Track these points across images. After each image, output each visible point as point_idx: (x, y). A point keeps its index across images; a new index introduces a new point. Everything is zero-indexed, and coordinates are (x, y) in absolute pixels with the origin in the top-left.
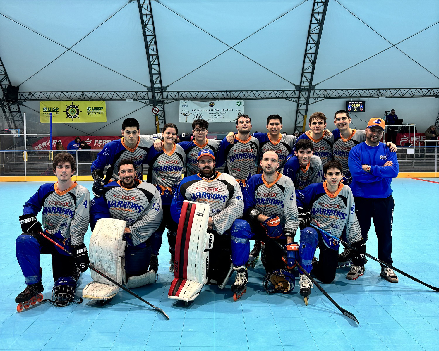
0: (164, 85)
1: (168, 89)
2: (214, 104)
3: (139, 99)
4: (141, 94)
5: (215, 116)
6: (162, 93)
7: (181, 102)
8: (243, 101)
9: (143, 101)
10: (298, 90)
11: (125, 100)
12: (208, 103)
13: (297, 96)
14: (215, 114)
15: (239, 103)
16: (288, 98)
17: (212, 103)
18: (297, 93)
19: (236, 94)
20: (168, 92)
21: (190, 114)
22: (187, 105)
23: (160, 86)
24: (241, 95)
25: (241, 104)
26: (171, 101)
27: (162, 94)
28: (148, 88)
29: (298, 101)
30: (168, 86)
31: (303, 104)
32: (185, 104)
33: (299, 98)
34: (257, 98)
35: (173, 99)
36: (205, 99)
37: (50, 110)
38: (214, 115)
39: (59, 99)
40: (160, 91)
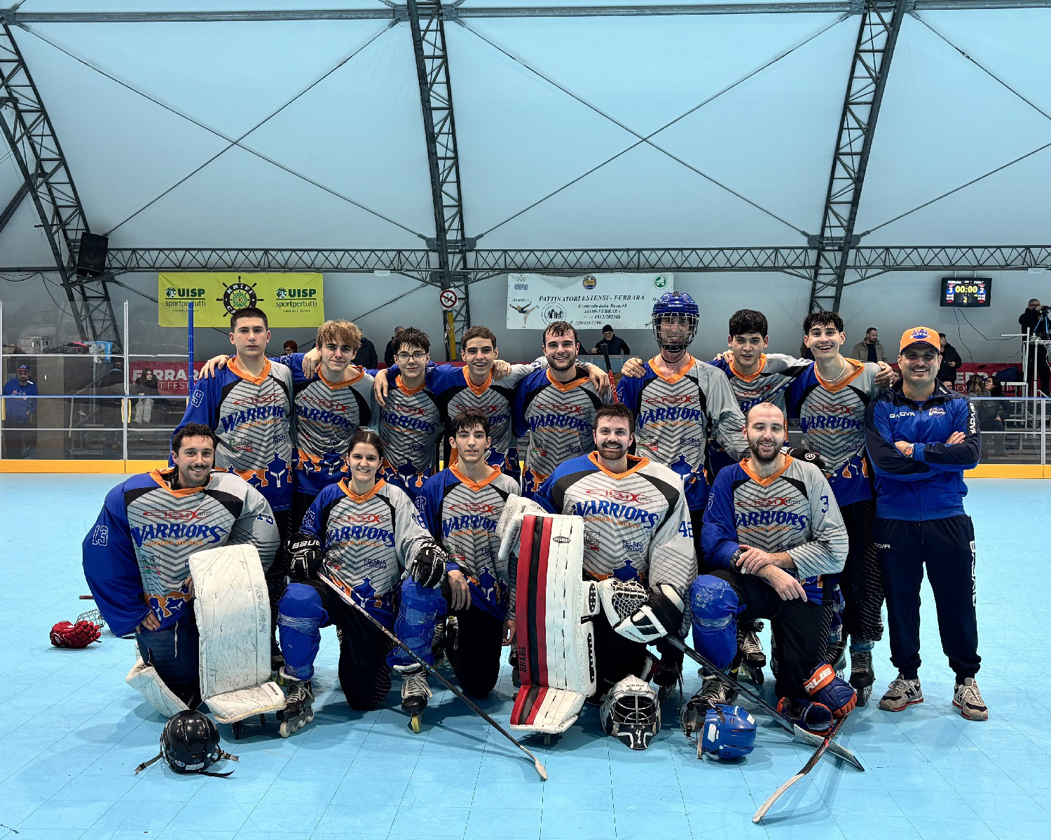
0: (470, 234)
1: (480, 245)
2: (596, 283)
3: (407, 270)
4: (412, 258)
5: (597, 314)
6: (463, 253)
7: (512, 276)
8: (670, 276)
9: (415, 274)
10: (815, 248)
11: (372, 271)
12: (580, 280)
13: (813, 263)
14: (598, 309)
15: (661, 281)
16: (789, 267)
17: (590, 279)
18: (813, 254)
19: (653, 258)
20: (478, 251)
21: (534, 308)
22: (527, 285)
23: (459, 238)
24: (667, 260)
25: (665, 283)
26: (487, 275)
27: (464, 259)
28: (428, 240)
29: (815, 278)
30: (481, 236)
31: (827, 285)
32: (521, 283)
33: (817, 267)
34: (706, 269)
35: (492, 269)
36: (571, 271)
37: (184, 295)
38: (595, 311)
39: (205, 268)
40: (457, 250)
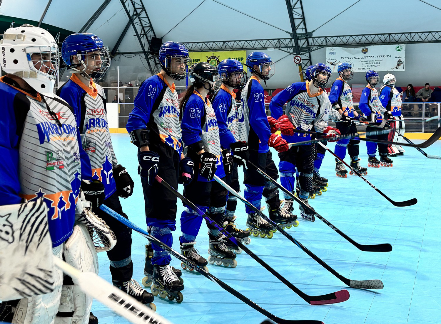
0: (309, 30)
1: (314, 35)
2: (368, 50)
3: (281, 48)
6: (307, 39)
7: (328, 49)
8: (404, 46)
9: (286, 49)
11: (266, 49)
12: (360, 49)
15: (399, 48)
17: (365, 49)
19: (396, 37)
20: (313, 38)
21: (338, 63)
22: (335, 52)
23: (304, 32)
24: (403, 38)
26: (317, 48)
28: (290, 34)
30: (314, 31)
32: (332, 51)
34: (423, 42)
35: (320, 45)
36: (357, 45)
38: (367, 63)
39: (201, 50)
40: (304, 38)
